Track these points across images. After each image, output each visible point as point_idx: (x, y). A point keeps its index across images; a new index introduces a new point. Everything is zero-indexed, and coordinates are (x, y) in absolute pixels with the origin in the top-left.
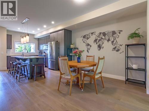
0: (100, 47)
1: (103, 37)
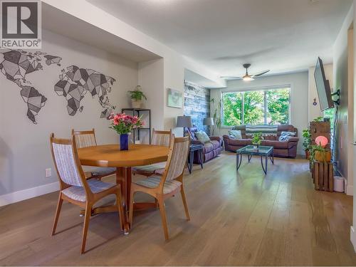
0: (73, 106)
1: (83, 82)
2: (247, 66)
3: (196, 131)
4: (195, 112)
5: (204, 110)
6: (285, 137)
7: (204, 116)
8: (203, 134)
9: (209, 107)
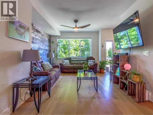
2: (76, 21)
3: (42, 62)
4: (41, 49)
5: (47, 48)
6: (91, 63)
7: (47, 52)
8: (48, 64)
9: (50, 46)
